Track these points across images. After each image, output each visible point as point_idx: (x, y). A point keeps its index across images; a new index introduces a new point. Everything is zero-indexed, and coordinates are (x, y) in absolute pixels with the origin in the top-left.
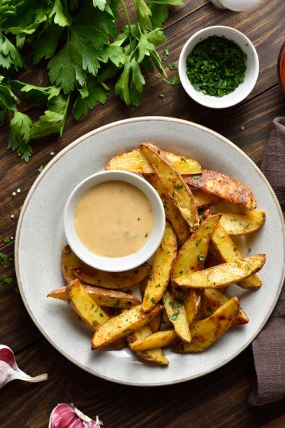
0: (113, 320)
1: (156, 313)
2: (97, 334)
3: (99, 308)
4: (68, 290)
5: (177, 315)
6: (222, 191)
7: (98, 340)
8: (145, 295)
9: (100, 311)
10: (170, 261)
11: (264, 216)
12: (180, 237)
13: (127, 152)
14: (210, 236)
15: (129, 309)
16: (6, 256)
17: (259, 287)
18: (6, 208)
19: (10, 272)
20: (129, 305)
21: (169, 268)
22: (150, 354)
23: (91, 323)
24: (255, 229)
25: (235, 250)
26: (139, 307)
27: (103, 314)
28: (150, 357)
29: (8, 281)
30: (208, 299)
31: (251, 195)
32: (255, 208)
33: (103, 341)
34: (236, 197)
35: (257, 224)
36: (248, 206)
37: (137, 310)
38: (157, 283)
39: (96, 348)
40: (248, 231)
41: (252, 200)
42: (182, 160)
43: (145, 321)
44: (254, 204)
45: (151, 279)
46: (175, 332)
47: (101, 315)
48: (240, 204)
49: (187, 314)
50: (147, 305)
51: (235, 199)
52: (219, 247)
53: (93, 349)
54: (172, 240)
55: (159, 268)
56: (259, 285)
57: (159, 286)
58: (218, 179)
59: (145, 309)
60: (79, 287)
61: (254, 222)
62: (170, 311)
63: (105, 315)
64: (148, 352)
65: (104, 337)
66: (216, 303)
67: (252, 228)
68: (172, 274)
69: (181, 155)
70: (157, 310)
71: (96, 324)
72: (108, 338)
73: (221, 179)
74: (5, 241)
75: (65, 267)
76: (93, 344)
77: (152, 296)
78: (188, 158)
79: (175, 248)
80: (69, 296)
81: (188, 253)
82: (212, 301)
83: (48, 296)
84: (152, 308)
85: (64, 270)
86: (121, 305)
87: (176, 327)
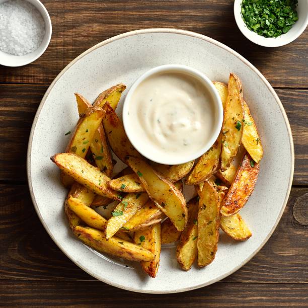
0: (85, 162)
2: (65, 155)
4: (92, 109)
7: (61, 159)
8: (124, 178)
9: (86, 147)
11: (248, 238)
12: (190, 177)
17: (185, 270)
20: (103, 170)
23: (73, 146)
24: (233, 236)
27: (86, 151)
30: (151, 232)
33: (63, 165)
35: (239, 235)
37: (105, 179)
39: (57, 163)
40: (228, 231)
43: (100, 191)
46: (106, 223)
47: (83, 151)
49: (128, 222)
50: (116, 184)
54: (183, 172)
56: (187, 268)
57: (138, 184)
59: (112, 184)
60: (100, 117)
61: (238, 232)
63: (85, 154)
66: (152, 241)
67: (232, 234)
71: (74, 149)
76: (55, 156)
77: (125, 183)
80: (88, 113)
82: (151, 237)
83: (76, 95)
85: (103, 96)
86: (98, 162)
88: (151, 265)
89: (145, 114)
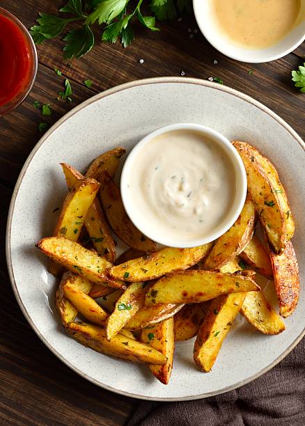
0: (78, 246)
1: (114, 285)
2: (54, 239)
3: (82, 225)
4: (83, 182)
5: (126, 308)
6: (282, 274)
7: (49, 245)
8: (126, 264)
9: (78, 227)
10: (178, 266)
11: (281, 331)
12: (208, 261)
13: (260, 153)
14: (231, 291)
15: (99, 255)
16: (71, 92)
17: (205, 371)
18: (122, 62)
19: (56, 107)
20: (103, 254)
21: (169, 271)
22: (67, 306)
23: (62, 226)
24: (262, 330)
25: (229, 324)
26: (109, 265)
27: (78, 232)
28: (64, 308)
29: (46, 110)
30: (161, 328)
31: (294, 305)
32: (284, 317)
33: (52, 251)
34: (283, 292)
35: (269, 329)
36: (283, 308)
37: (104, 265)
38: (146, 268)
39: (40, 248)
40: (256, 325)
41: (290, 310)
42: (288, 214)
43: (99, 280)
44: (288, 314)
45: (145, 259)
46: (107, 318)
47: (75, 232)
48: (279, 299)
49: (134, 318)
50: (117, 272)
51: (282, 292)
52: (224, 307)
53: (37, 246)
54: (199, 255)
55: (162, 260)
56: (207, 369)
57: (145, 271)
58: (291, 261)
59: (112, 272)
60: (94, 191)
61: (269, 325)
62: (125, 298)
63: (77, 236)
64: (67, 303)
65: (57, 249)
66: (163, 339)
67: (261, 327)
68: (166, 277)
69: (291, 210)
70: (119, 284)
71: (64, 231)
72: (58, 254)
73: (292, 265)
74: (86, 82)
75: (102, 163)
76: (41, 242)
77: (129, 271)
78: (293, 219)
79: (193, 264)
80: (79, 187)
81: (199, 280)
82: (162, 334)
83: (63, 165)
84: (118, 280)
85: (97, 163)
86: (98, 245)
87: (113, 315)
88: (162, 369)
89: (149, 186)
